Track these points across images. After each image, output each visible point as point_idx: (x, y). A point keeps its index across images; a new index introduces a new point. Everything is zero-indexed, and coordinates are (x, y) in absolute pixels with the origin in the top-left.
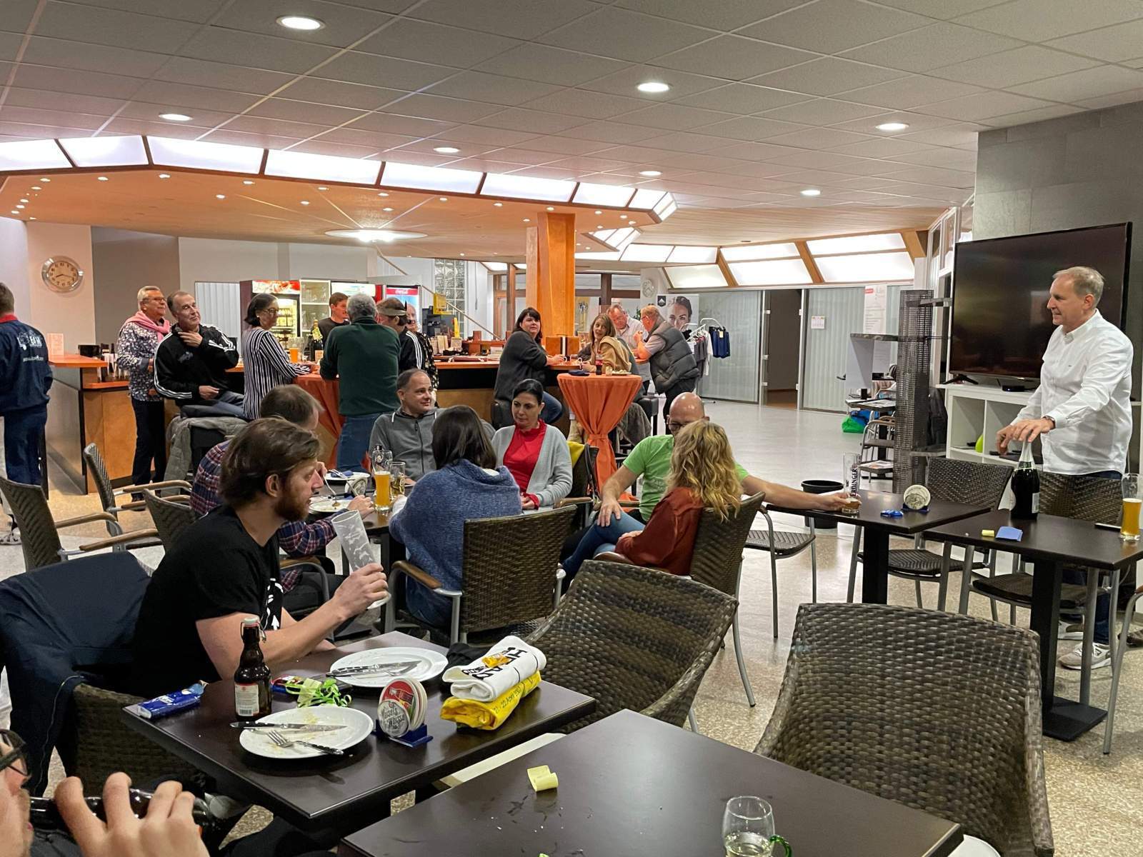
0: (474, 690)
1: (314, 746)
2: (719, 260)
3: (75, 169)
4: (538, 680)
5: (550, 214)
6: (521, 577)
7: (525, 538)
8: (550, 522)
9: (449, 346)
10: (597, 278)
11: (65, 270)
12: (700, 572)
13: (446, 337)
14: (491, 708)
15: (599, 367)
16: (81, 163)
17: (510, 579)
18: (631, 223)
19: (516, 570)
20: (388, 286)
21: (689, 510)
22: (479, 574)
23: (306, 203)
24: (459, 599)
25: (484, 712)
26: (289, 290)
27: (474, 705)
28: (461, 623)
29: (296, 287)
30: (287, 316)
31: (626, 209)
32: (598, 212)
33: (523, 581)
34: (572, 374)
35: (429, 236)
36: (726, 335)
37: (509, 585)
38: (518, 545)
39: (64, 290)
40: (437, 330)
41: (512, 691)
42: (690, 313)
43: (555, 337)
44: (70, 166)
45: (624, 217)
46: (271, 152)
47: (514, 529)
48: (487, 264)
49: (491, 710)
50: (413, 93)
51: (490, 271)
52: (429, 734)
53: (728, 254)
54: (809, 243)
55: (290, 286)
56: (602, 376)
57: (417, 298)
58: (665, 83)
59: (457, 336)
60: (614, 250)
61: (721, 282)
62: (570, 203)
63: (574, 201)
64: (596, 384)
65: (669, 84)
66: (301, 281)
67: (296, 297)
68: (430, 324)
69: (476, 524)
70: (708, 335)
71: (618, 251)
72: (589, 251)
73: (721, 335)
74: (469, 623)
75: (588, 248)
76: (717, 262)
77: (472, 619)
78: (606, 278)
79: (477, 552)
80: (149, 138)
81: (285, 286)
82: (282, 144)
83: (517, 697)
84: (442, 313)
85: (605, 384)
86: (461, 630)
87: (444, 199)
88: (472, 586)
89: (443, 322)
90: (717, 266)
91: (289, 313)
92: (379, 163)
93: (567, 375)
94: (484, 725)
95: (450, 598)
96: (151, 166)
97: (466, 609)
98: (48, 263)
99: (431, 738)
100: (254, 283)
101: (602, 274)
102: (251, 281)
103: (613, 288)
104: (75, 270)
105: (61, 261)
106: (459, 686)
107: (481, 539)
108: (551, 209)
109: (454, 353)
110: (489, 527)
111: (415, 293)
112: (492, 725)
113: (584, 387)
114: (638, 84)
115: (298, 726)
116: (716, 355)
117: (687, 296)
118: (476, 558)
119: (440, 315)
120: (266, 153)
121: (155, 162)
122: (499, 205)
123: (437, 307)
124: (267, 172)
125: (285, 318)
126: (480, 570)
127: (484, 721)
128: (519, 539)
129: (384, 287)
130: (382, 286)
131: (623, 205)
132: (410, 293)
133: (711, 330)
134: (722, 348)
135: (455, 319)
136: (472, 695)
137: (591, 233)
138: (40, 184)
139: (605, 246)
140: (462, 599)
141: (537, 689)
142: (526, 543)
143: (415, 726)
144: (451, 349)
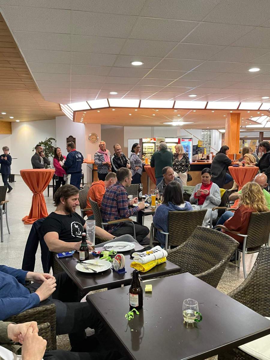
0: (139, 260)
1: (92, 270)
3: (91, 109)
4: (165, 260)
5: (231, 114)
6: (188, 230)
7: (188, 218)
8: (197, 213)
9: (203, 157)
10: (258, 133)
11: (94, 137)
12: (251, 234)
13: (202, 154)
14: (144, 266)
15: (243, 164)
16: (93, 108)
17: (184, 231)
18: (262, 115)
19: (186, 228)
20: (182, 139)
21: (246, 212)
22: (173, 228)
23: (154, 115)
24: (167, 235)
25: (142, 267)
26: (153, 141)
27: (139, 264)
28: (168, 243)
29: (155, 140)
30: (152, 149)
31: (259, 110)
32: (249, 112)
33: (189, 232)
34: (234, 166)
37: (184, 232)
38: (186, 220)
39: (94, 142)
40: (199, 152)
41: (153, 262)
43: (232, 154)
44: (90, 108)
45: (259, 113)
46: (142, 101)
47: (185, 215)
48: (218, 130)
49: (144, 267)
50: (176, 80)
51: (220, 132)
52: (126, 271)
55: (153, 140)
56: (245, 167)
57: (191, 142)
58: (259, 68)
59: (205, 154)
60: (260, 124)
62: (238, 109)
63: (239, 109)
64: (241, 170)
65: (260, 68)
66: (156, 138)
67: (155, 143)
68: (197, 150)
69: (172, 213)
71: (262, 124)
72: (250, 125)
74: (171, 243)
75: (250, 124)
77: (172, 242)
78: (262, 133)
79: (173, 221)
80: (109, 99)
81: (152, 140)
82: (145, 98)
83: (154, 264)
84: (201, 146)
85: (244, 170)
86: (168, 245)
87: (195, 111)
88: (172, 232)
89: (201, 150)
91: (152, 148)
92: (174, 101)
93: (232, 166)
94: (141, 271)
95: (165, 235)
96: (110, 107)
97: (170, 239)
98: (90, 135)
99: (126, 272)
100: (143, 139)
101: (260, 132)
102: (142, 139)
103: (264, 137)
104: (96, 137)
105: (93, 134)
106: (136, 258)
107: (174, 217)
108: (231, 112)
109: (204, 159)
110: (177, 214)
111: (191, 140)
112: (144, 271)
113: (237, 171)
114: (249, 69)
115: (92, 264)
118: (172, 223)
119: (200, 147)
120: (140, 101)
121: (111, 106)
122: (213, 112)
123: (199, 145)
124: (141, 107)
125: (151, 149)
126: (174, 227)
127: (141, 269)
128: (187, 218)
129: (181, 139)
130: (180, 139)
131: (257, 109)
132: (189, 140)
135: (205, 148)
136: (139, 261)
137: (250, 119)
138: (84, 114)
139: (256, 123)
140: (168, 235)
141: (165, 262)
142: (189, 219)
143: (121, 268)
144: (203, 158)
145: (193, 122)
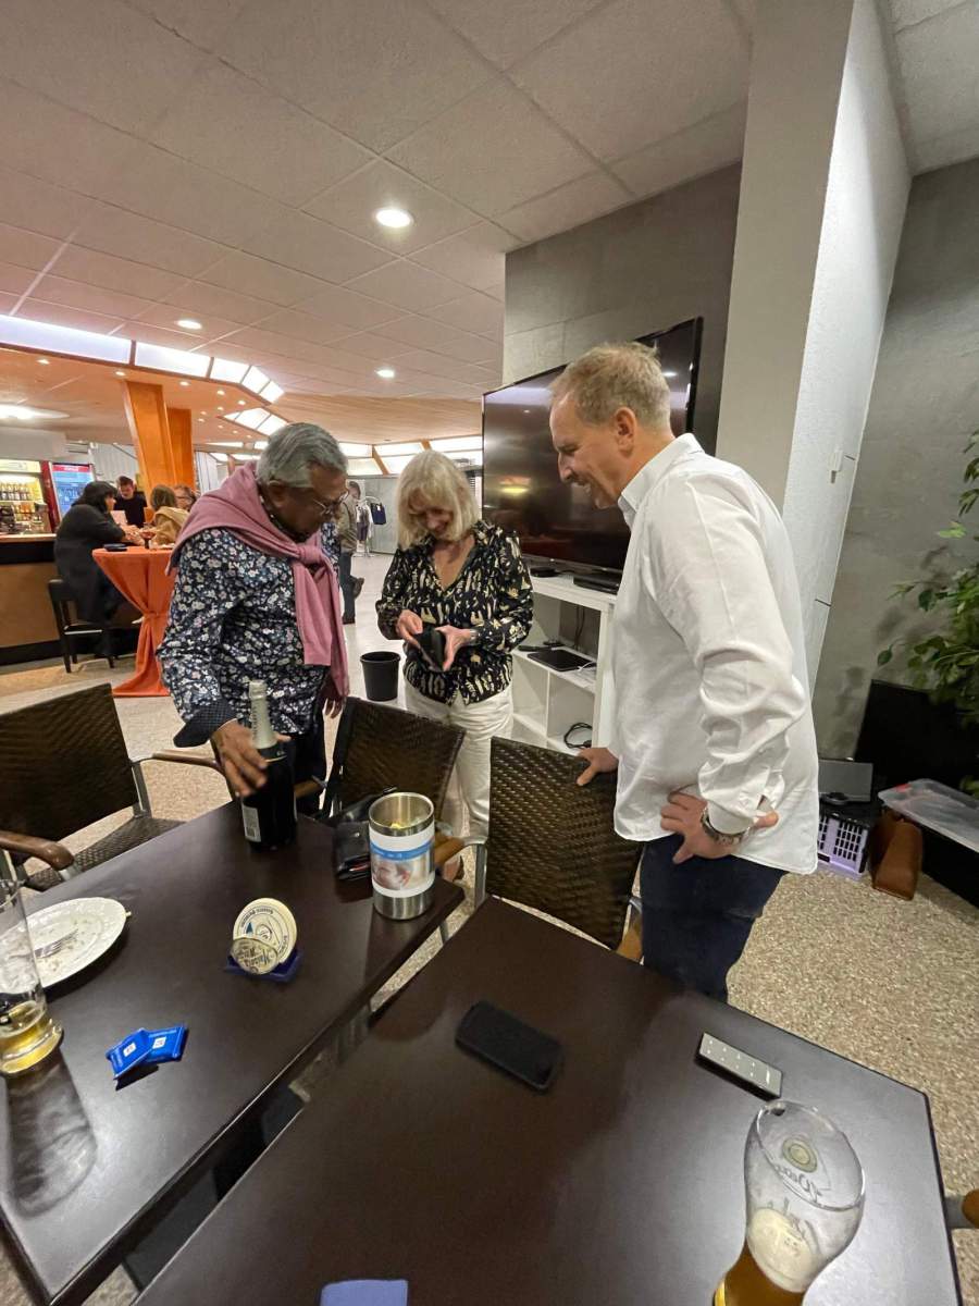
2: (375, 455)
5: (129, 382)
18: (241, 403)
20: (54, 464)
31: (207, 379)
32: (184, 383)
35: (71, 417)
36: (382, 508)
42: (359, 493)
45: (221, 393)
53: (380, 450)
54: (431, 443)
57: (85, 474)
61: (379, 472)
62: (131, 366)
63: (138, 364)
70: (369, 509)
73: (379, 509)
76: (373, 457)
90: (373, 460)
108: (121, 373)
111: (88, 471)
116: (376, 522)
117: (357, 481)
122: (45, 362)
129: (50, 464)
130: (47, 463)
131: (204, 375)
132: (80, 470)
133: (373, 507)
134: (380, 517)
145: (66, 416)
